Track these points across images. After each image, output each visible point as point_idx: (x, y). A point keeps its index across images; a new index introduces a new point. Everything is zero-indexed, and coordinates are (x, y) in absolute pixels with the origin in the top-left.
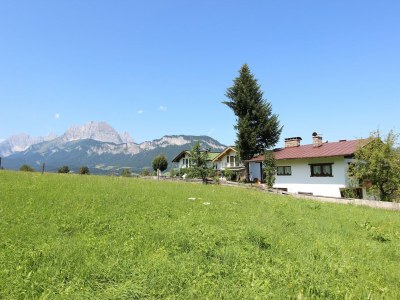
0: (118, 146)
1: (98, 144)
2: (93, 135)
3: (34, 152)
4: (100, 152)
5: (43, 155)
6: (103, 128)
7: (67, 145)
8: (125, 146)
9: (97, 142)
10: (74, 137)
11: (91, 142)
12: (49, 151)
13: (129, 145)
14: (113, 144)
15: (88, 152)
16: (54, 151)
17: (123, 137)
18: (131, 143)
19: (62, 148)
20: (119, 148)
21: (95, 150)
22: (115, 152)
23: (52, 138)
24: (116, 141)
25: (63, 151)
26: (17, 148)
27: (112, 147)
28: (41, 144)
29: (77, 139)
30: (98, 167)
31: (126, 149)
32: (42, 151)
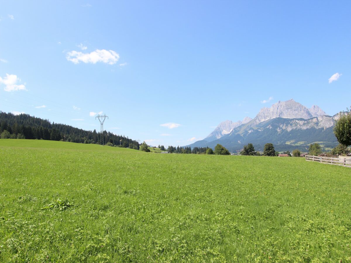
0: (307, 121)
1: (287, 122)
2: (281, 113)
3: (236, 134)
4: (289, 129)
5: (242, 135)
6: (290, 105)
7: (260, 125)
8: (315, 120)
9: (285, 120)
10: (265, 118)
11: (280, 121)
12: (246, 132)
13: (320, 119)
14: (301, 119)
15: (278, 130)
16: (250, 132)
17: (312, 112)
18: (322, 117)
19: (256, 128)
20: (308, 123)
21: (284, 128)
22: (304, 128)
23: (248, 121)
24: (305, 116)
25: (257, 131)
26: (225, 132)
27: (301, 123)
28: (240, 127)
29: (268, 119)
30: (288, 143)
31: (317, 124)
32: (241, 132)
